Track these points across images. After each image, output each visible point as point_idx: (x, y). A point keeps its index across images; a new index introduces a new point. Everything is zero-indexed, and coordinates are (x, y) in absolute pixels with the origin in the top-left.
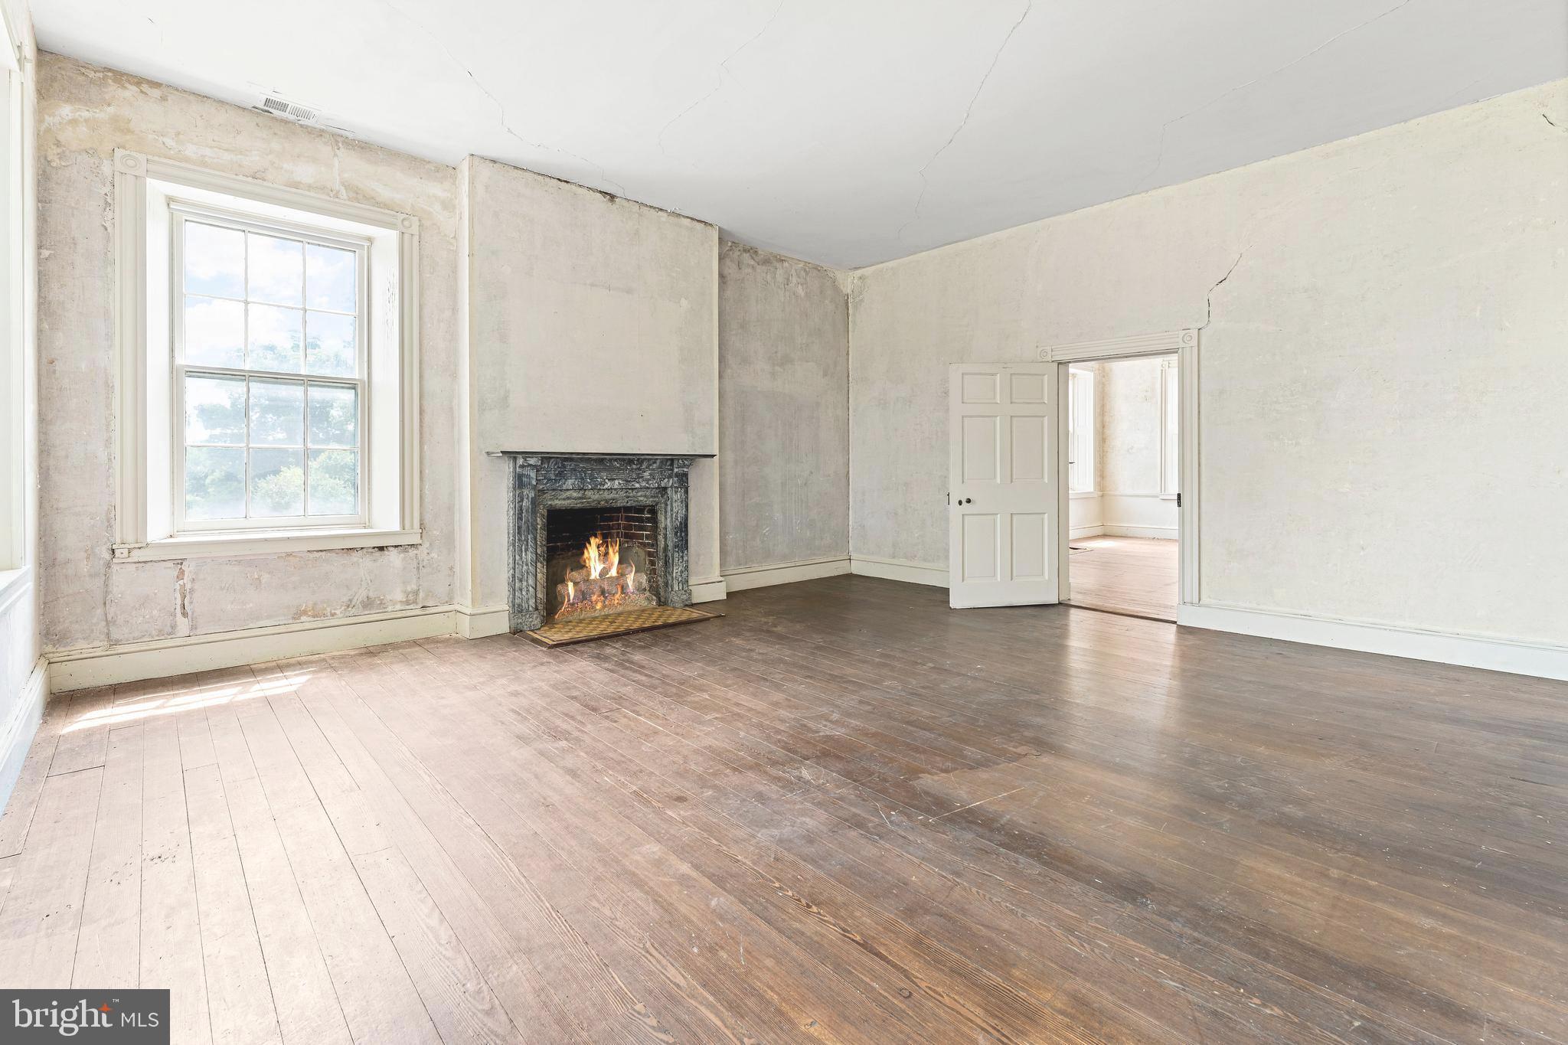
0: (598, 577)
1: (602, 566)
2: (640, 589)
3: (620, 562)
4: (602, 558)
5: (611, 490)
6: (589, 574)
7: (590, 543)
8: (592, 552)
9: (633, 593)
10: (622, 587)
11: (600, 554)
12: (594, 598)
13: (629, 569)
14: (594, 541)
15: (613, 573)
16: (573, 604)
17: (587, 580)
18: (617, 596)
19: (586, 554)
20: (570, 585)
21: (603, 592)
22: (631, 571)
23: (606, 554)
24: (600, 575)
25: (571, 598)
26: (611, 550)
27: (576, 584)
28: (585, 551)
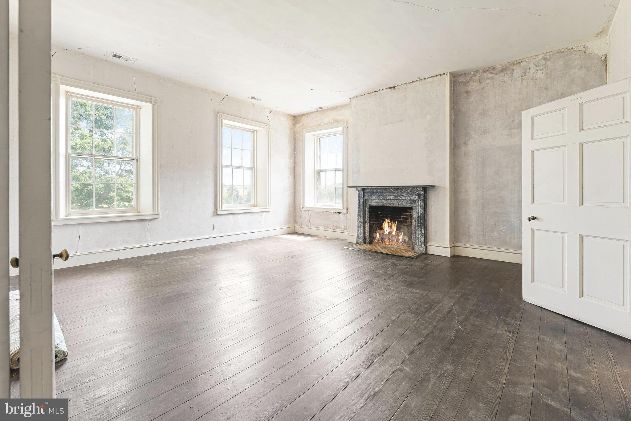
0: (388, 234)
1: (389, 230)
2: (404, 241)
3: (397, 230)
4: (389, 227)
5: (390, 201)
6: (384, 232)
7: (385, 221)
8: (386, 225)
9: (401, 243)
10: (397, 239)
11: (389, 226)
12: (386, 240)
13: (401, 233)
14: (387, 221)
15: (394, 233)
16: (378, 240)
17: (383, 234)
18: (395, 242)
19: (384, 225)
20: (378, 234)
21: (389, 239)
22: (401, 235)
23: (391, 226)
24: (389, 233)
25: (378, 238)
26: (393, 225)
27: (379, 234)
28: (383, 224)
